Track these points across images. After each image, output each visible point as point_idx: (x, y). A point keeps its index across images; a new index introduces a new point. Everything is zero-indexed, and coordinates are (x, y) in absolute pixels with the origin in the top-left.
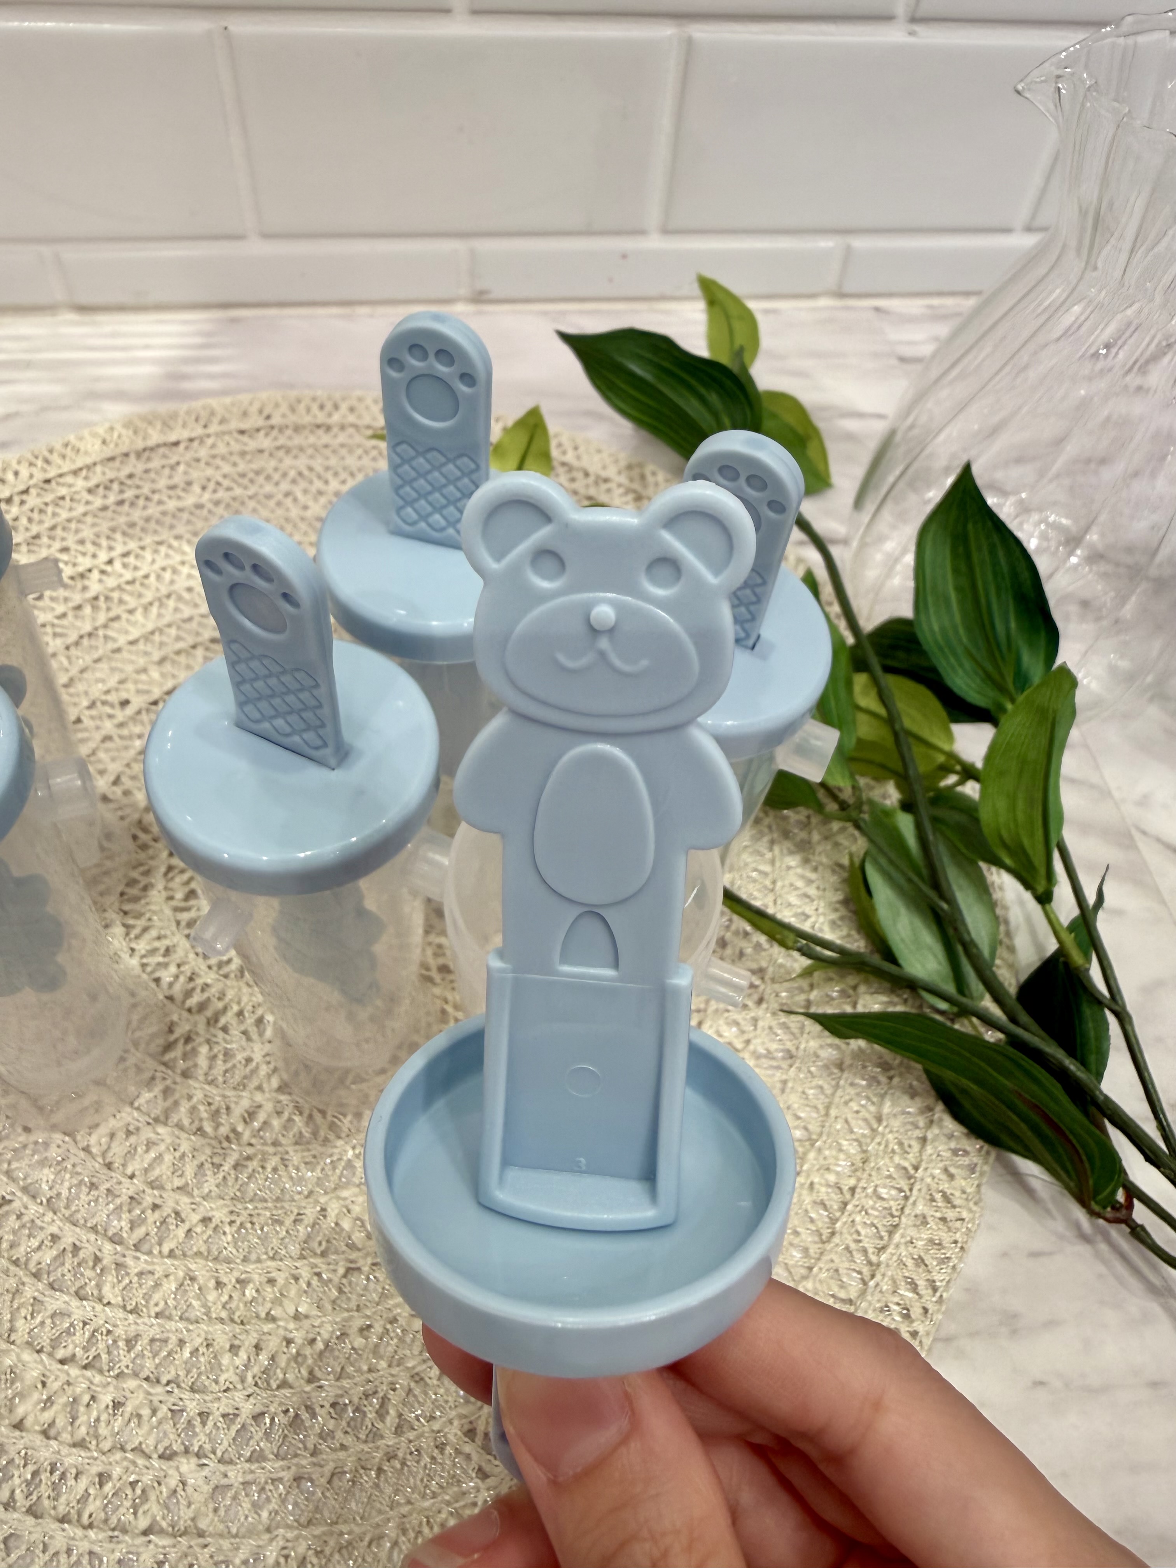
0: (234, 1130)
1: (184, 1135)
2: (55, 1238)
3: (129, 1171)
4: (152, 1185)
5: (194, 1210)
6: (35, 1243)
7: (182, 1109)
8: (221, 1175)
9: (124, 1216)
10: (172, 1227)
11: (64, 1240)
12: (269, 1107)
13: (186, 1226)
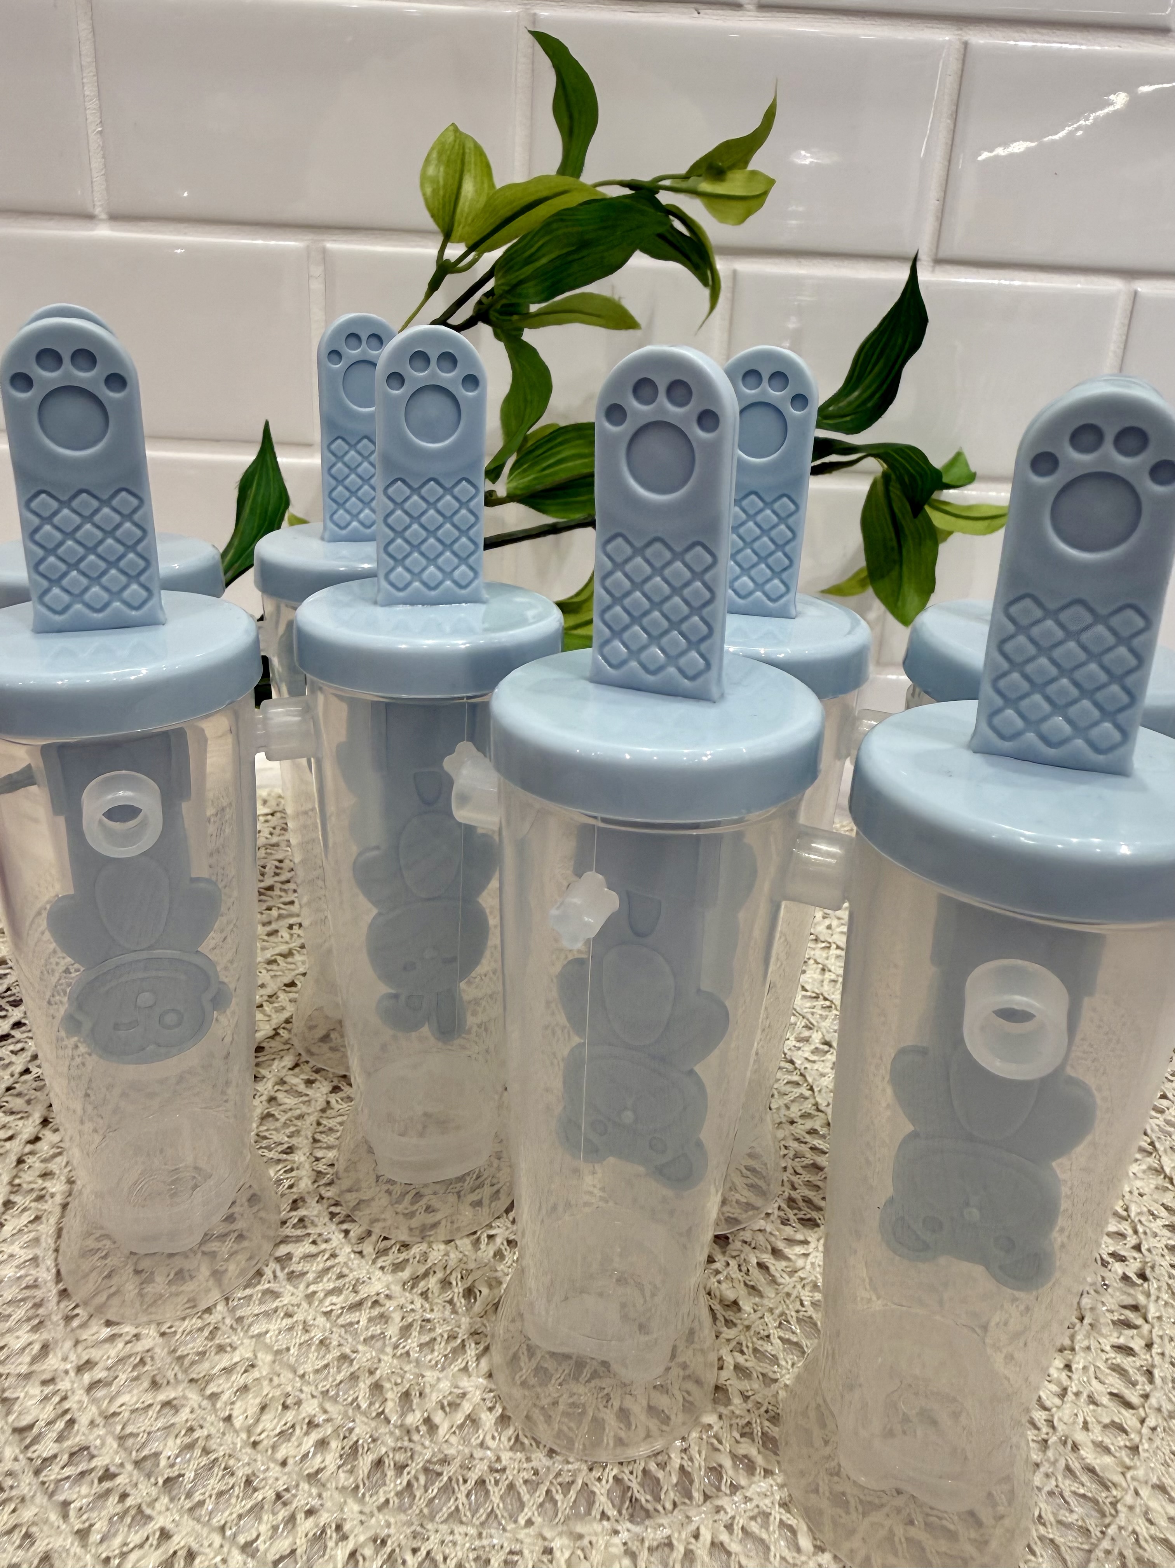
0: (428, 1421)
1: (359, 1418)
2: (165, 1535)
3: (280, 1455)
4: (313, 1477)
5: (362, 1522)
6: (135, 1538)
7: (361, 1385)
8: (405, 1478)
9: (265, 1518)
10: (331, 1544)
11: (176, 1539)
12: (476, 1396)
13: (350, 1545)
